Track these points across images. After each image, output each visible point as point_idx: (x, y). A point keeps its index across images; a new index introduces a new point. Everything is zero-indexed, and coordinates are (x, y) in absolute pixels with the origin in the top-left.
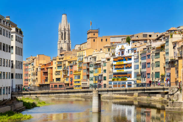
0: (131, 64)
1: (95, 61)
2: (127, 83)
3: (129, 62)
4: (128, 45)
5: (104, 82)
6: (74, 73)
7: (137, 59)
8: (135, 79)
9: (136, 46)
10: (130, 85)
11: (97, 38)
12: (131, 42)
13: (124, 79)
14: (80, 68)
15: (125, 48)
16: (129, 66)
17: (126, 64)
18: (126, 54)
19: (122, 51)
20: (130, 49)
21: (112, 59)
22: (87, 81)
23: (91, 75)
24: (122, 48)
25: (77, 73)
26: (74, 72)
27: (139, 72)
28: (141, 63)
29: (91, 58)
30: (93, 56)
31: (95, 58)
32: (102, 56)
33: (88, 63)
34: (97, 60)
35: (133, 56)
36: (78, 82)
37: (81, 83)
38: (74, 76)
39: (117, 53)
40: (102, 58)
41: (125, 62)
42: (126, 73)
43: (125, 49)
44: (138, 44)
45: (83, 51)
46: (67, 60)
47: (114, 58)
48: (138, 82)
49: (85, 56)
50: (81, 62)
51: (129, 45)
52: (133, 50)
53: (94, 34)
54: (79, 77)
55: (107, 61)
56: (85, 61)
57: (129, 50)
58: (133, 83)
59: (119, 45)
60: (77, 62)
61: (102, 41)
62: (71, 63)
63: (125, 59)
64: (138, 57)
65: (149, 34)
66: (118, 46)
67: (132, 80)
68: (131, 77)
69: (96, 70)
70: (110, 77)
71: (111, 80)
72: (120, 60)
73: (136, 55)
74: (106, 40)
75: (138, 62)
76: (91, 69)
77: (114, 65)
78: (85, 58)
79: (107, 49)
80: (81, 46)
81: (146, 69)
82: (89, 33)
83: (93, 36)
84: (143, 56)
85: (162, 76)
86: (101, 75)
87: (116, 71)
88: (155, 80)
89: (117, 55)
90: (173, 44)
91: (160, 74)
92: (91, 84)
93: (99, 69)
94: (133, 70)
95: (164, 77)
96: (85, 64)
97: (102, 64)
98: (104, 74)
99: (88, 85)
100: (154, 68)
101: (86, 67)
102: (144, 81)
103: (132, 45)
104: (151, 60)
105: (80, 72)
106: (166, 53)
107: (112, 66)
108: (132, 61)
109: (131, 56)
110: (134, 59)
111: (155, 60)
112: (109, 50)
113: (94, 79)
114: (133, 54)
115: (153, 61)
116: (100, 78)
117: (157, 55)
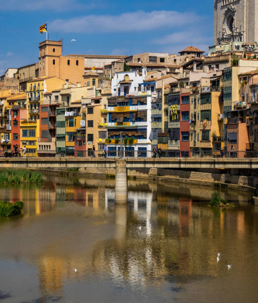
0: (145, 112)
1: (68, 102)
2: (136, 148)
3: (140, 108)
4: (138, 75)
5: (88, 145)
6: (21, 125)
7: (156, 105)
8: (155, 142)
9: (152, 77)
10: (143, 152)
11: (59, 57)
12: (143, 70)
13: (131, 142)
14: (33, 116)
15: (132, 81)
16: (141, 117)
17: (136, 112)
18: (132, 92)
19: (126, 86)
20: (142, 84)
21: (104, 101)
22: (50, 141)
23: (60, 131)
24: (124, 80)
25: (28, 125)
26: (22, 123)
27: (163, 128)
28: (166, 111)
29: (57, 97)
30: (63, 92)
31: (67, 97)
32: (81, 94)
33: (53, 107)
34: (72, 100)
35: (150, 96)
36: (31, 142)
37: (37, 144)
38: (21, 130)
39: (115, 90)
40: (83, 98)
41: (132, 108)
42: (135, 130)
43: (130, 83)
44: (157, 75)
45: (41, 83)
46: (5, 98)
47: (109, 99)
48: (163, 147)
49: (44, 92)
50: (35, 104)
51: (141, 75)
52: (149, 85)
53: (54, 50)
54: (33, 134)
55: (93, 104)
56: (44, 101)
57: (140, 85)
58: (149, 148)
59: (119, 75)
60: (27, 103)
61: (69, 64)
62: (13, 103)
63: (130, 101)
64: (160, 99)
66: (116, 75)
67: (147, 144)
68: (146, 138)
69: (71, 121)
70: (102, 135)
71: (103, 141)
72: (122, 104)
73: (155, 94)
74: (77, 62)
75: (160, 109)
76: (60, 118)
77: (110, 113)
78: (46, 95)
79: (91, 80)
80: (21, 72)
81: (179, 123)
82: (43, 47)
83: (52, 53)
84: (172, 99)
85: (215, 138)
86: (83, 131)
87: (113, 125)
88: (200, 145)
89: (114, 94)
90: (240, 79)
91: (211, 134)
92: (60, 148)
93: (77, 118)
94: (149, 125)
95: (220, 139)
96: (44, 107)
97: (84, 109)
98: (89, 131)
99: (53, 148)
100: (198, 122)
101: (46, 114)
102: (174, 146)
103: (145, 76)
104: (192, 106)
105: (35, 122)
106: (225, 95)
107: (104, 114)
108: (148, 107)
109: (145, 97)
110: (152, 103)
111: (200, 108)
112: (94, 83)
113: (67, 137)
114: (149, 92)
115: (196, 108)
116: (80, 136)
117: (206, 98)
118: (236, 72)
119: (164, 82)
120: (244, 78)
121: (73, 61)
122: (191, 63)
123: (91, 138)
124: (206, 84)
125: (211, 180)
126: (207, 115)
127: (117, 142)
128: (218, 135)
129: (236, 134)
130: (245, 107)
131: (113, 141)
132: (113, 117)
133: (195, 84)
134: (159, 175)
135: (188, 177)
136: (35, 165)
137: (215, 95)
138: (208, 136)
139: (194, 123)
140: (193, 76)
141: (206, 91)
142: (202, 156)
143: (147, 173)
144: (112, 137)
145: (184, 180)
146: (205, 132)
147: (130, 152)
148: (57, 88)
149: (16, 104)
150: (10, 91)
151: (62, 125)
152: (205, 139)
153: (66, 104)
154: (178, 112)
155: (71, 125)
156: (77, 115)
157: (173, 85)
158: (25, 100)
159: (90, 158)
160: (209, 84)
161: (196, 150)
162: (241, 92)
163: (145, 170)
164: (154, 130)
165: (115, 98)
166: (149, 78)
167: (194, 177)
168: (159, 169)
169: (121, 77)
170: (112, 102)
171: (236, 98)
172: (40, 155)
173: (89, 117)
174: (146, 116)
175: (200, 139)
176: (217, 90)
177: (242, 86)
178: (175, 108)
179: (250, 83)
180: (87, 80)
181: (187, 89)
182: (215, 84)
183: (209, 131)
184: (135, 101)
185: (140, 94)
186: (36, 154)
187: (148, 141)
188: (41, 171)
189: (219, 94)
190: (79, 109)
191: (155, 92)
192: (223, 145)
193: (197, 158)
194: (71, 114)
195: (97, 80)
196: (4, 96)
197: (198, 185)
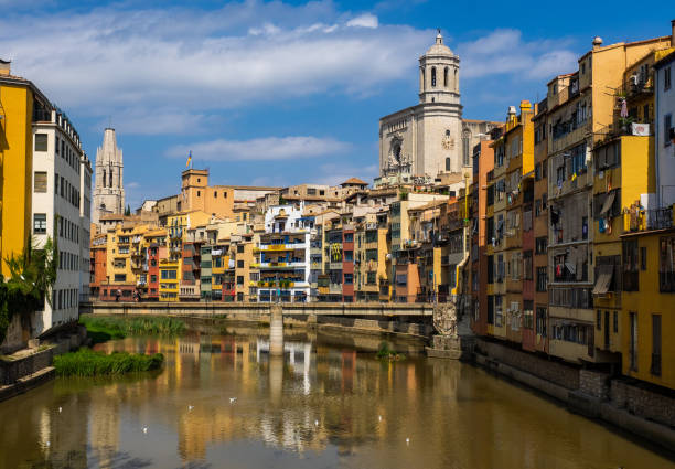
0: (304, 250)
1: (215, 239)
2: (293, 292)
3: (298, 246)
4: (295, 209)
5: (238, 289)
6: (160, 265)
7: (316, 243)
8: (315, 285)
9: (311, 211)
10: (301, 297)
11: (204, 188)
12: (301, 204)
13: (287, 285)
14: (175, 255)
15: (289, 216)
16: (298, 256)
17: (293, 251)
18: (289, 228)
19: (281, 221)
20: (300, 219)
21: (257, 238)
22: (194, 284)
23: (205, 272)
24: (280, 215)
25: (168, 265)
26: (162, 262)
27: (323, 269)
28: (327, 250)
29: (202, 234)
30: (209, 228)
31: (214, 233)
32: (230, 230)
33: (197, 245)
34: (220, 237)
35: (309, 233)
36: (172, 285)
37: (179, 287)
38: (160, 271)
39: (269, 226)
40: (232, 235)
41: (288, 247)
42: (292, 271)
43: (287, 219)
44: (316, 209)
45: (184, 217)
46: (142, 235)
47: (261, 236)
48: (322, 291)
49: (188, 228)
50: (177, 241)
51: (298, 209)
52: (308, 220)
53: (199, 180)
54: (173, 275)
55: (243, 242)
56: (187, 238)
57: (297, 221)
58: (308, 292)
59: (273, 208)
60: (168, 240)
61: (216, 196)
62: (151, 240)
63: (287, 238)
64: (320, 237)
65: (319, 188)
66: (270, 209)
67: (306, 287)
68: (304, 280)
69: (218, 261)
70: (254, 277)
71: (255, 283)
72: (277, 242)
73: (314, 231)
74: (225, 194)
75: (320, 248)
76: (205, 258)
77: (263, 252)
78: (190, 231)
79: (241, 214)
80: (160, 204)
81: (341, 264)
82: (186, 176)
83: (197, 184)
84: (334, 236)
85: (382, 280)
86: (232, 272)
87: (266, 265)
88: (365, 288)
89: (268, 230)
90: (409, 215)
91: (377, 276)
92: (205, 292)
93: (226, 257)
94: (307, 265)
95: (388, 282)
96: (188, 245)
97: (233, 247)
98: (239, 272)
99: (197, 292)
100: (363, 263)
101: (190, 253)
102: (336, 290)
103: (303, 210)
104: (356, 245)
105: (177, 262)
106: (393, 233)
107: (256, 253)
108: (307, 245)
109: (304, 234)
110: (311, 241)
111: (365, 246)
112: (245, 218)
113: (213, 280)
114: (308, 229)
115: (360, 247)
116: (229, 278)
117: (372, 235)
118: (405, 206)
119: (324, 218)
120: (415, 213)
121: (221, 193)
122: (354, 196)
123: (241, 280)
124: (371, 220)
125: (379, 329)
126: (373, 255)
127: (271, 286)
128: (385, 277)
129: (405, 276)
130: (415, 246)
131: (267, 284)
132: (267, 256)
133: (359, 220)
134: (318, 322)
135: (352, 325)
136: (178, 311)
137: (382, 233)
138: (374, 279)
139: (359, 263)
140: (358, 211)
141: (371, 227)
142: (367, 301)
143: (305, 320)
144: (266, 279)
145: (347, 328)
146: (371, 274)
147: (286, 297)
148: (203, 224)
149: (155, 241)
150: (148, 226)
151: (208, 265)
152: (371, 281)
153: (212, 241)
154: (341, 251)
155: (218, 265)
156: (225, 254)
157: (335, 221)
158: (165, 236)
159: (241, 304)
160: (375, 220)
161: (361, 295)
162: (411, 229)
163: (303, 318)
164: (313, 271)
165: (268, 235)
166: (307, 213)
167: (359, 325)
168: (319, 316)
169: (276, 211)
170: (265, 239)
171: (405, 236)
172: (182, 300)
173: (239, 257)
174: (304, 256)
175: (366, 282)
176: (384, 227)
177: (412, 222)
178: (337, 247)
179: (422, 219)
180: (237, 215)
181: (351, 226)
182: (382, 220)
183: (375, 273)
184: (292, 239)
185: (298, 230)
186: (177, 299)
187: (306, 283)
188: (183, 318)
189: (386, 231)
190: (227, 247)
191: (314, 229)
192: (391, 288)
193: (362, 303)
194: (218, 252)
195: (248, 214)
196: (141, 232)
197: (364, 334)
